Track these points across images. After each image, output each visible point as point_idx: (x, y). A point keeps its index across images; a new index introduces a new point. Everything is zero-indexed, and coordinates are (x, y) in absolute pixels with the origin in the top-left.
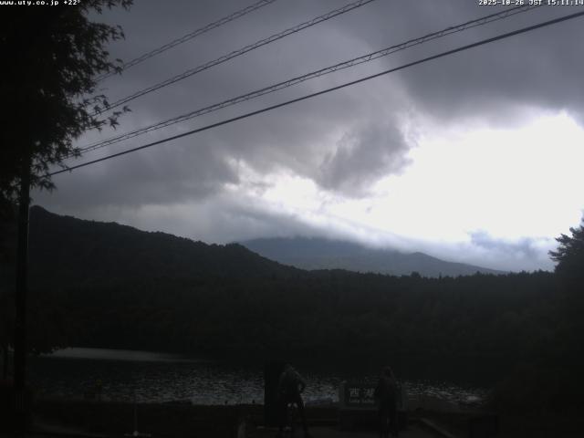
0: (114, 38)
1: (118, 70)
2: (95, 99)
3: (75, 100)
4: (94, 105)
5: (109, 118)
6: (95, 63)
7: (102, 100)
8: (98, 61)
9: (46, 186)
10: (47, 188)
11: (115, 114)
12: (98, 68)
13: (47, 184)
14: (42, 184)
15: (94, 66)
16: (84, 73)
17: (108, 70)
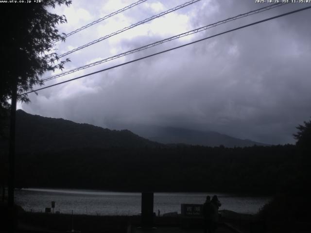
0: (61, 22)
1: (63, 39)
2: (51, 55)
3: (40, 55)
4: (51, 58)
5: (59, 65)
6: (51, 35)
7: (55, 55)
8: (53, 34)
9: (25, 100)
10: (26, 101)
11: (62, 62)
12: (53, 38)
13: (25, 99)
14: (23, 99)
15: (51, 37)
16: (45, 40)
17: (58, 39)
